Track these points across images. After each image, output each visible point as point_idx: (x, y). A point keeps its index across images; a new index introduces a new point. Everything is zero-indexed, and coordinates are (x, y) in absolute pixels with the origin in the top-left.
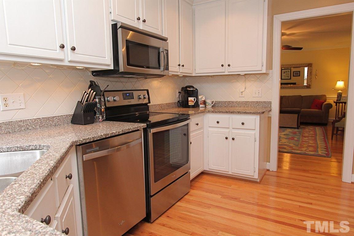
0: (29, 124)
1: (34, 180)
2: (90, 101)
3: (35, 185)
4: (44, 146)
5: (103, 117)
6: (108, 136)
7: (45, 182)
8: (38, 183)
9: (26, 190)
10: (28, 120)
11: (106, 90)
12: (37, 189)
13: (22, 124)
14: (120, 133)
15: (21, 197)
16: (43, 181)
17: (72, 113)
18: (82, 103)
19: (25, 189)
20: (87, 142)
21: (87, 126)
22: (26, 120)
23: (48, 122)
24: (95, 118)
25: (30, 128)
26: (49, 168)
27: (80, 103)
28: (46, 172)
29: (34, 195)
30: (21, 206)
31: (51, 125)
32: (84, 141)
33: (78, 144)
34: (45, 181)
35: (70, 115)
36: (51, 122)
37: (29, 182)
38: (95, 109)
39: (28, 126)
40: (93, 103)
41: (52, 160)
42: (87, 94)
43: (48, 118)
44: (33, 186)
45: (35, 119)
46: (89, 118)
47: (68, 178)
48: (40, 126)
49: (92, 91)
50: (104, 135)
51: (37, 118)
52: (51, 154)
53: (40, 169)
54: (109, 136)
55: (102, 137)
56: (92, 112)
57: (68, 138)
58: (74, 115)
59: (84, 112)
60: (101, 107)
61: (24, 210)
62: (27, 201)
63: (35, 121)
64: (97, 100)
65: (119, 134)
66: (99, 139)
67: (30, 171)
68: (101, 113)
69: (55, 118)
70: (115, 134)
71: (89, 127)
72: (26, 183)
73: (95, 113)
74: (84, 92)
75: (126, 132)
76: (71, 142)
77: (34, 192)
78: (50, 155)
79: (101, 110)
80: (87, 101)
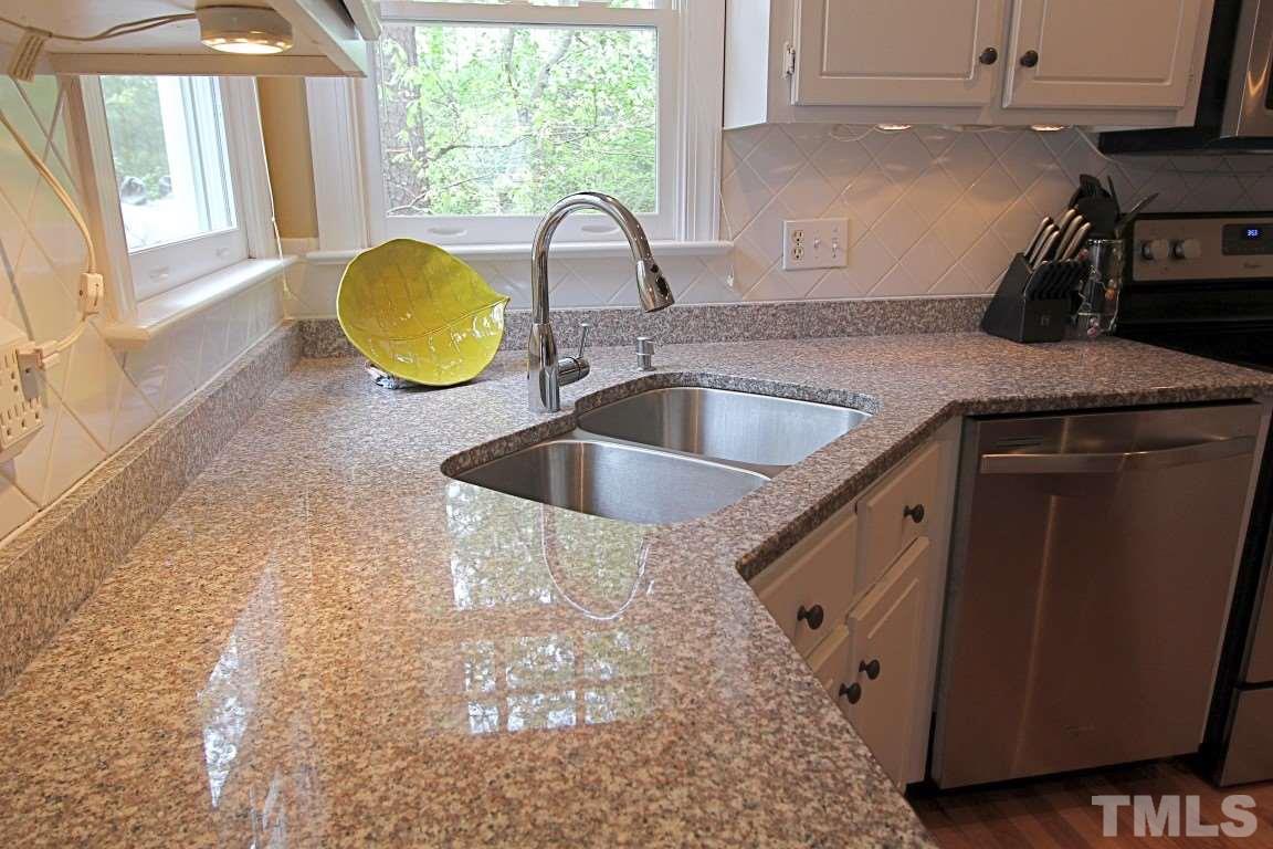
0: (849, 317)
1: (798, 502)
2: (1060, 257)
3: (796, 515)
4: (865, 399)
5: (1104, 322)
6: (1089, 405)
7: (825, 512)
8: (805, 513)
9: (772, 523)
10: (848, 303)
11: (1145, 210)
12: (800, 528)
13: (828, 313)
14: (1151, 401)
15: (757, 536)
16: (821, 509)
17: (989, 292)
18: (1031, 260)
19: (771, 518)
20: (1006, 411)
21: (1029, 349)
22: (842, 303)
23: (903, 315)
24: (1069, 321)
25: (849, 330)
26: (848, 475)
27: (1022, 260)
28: (836, 486)
29: (788, 541)
30: (750, 558)
31: (913, 327)
32: (994, 407)
33: (972, 413)
34: (828, 510)
35: (980, 299)
36: (913, 318)
37: (786, 503)
38: (1080, 288)
39: (844, 323)
40: (1073, 266)
41: (865, 453)
42: (1056, 229)
43: (907, 305)
44: (791, 518)
45: (868, 303)
46: (1045, 320)
47: (910, 517)
48: (877, 328)
49: (1080, 217)
50: (1077, 396)
51: (875, 302)
52: (872, 433)
53: (827, 471)
54: (1098, 404)
55: (1065, 403)
56: (1064, 296)
57: (944, 387)
58: (995, 300)
59: (1032, 296)
60: (1107, 282)
61: (753, 571)
62: (765, 552)
63: (867, 309)
64: (1096, 252)
65: (1140, 403)
66: (1052, 408)
67: (802, 471)
68: (1100, 306)
69: (930, 306)
70: (1124, 400)
71: (1034, 354)
72: (777, 504)
73: (1077, 302)
74: (1047, 219)
75: (1178, 400)
76: (946, 404)
77: (789, 533)
78: (867, 436)
79: (1105, 292)
80: (1049, 256)
